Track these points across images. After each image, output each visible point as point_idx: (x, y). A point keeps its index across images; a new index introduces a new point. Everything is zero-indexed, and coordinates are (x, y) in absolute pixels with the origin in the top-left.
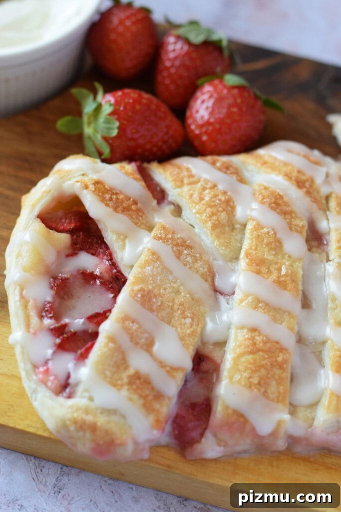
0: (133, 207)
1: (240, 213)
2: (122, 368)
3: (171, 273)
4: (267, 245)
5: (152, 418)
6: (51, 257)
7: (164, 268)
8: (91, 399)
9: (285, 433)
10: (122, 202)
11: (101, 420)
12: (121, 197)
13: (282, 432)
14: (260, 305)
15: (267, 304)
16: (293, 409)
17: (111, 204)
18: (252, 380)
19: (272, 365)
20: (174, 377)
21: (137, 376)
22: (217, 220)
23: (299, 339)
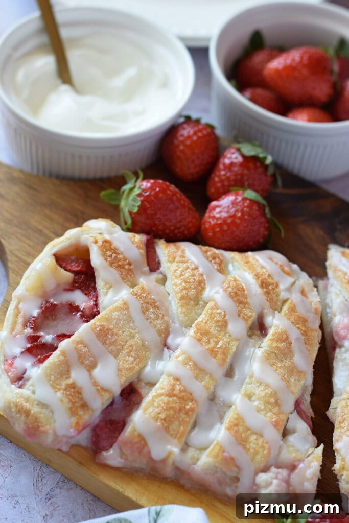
0: (127, 267)
1: (208, 293)
2: (64, 377)
3: (133, 322)
4: (216, 322)
5: (74, 420)
6: (51, 285)
7: (130, 316)
8: (34, 392)
9: (173, 463)
10: (120, 260)
11: (35, 410)
12: (120, 256)
13: (170, 461)
14: (190, 363)
15: (195, 364)
16: (186, 447)
17: (109, 259)
18: (160, 415)
19: (180, 410)
20: (101, 395)
21: (73, 386)
22: (187, 294)
23: (213, 398)
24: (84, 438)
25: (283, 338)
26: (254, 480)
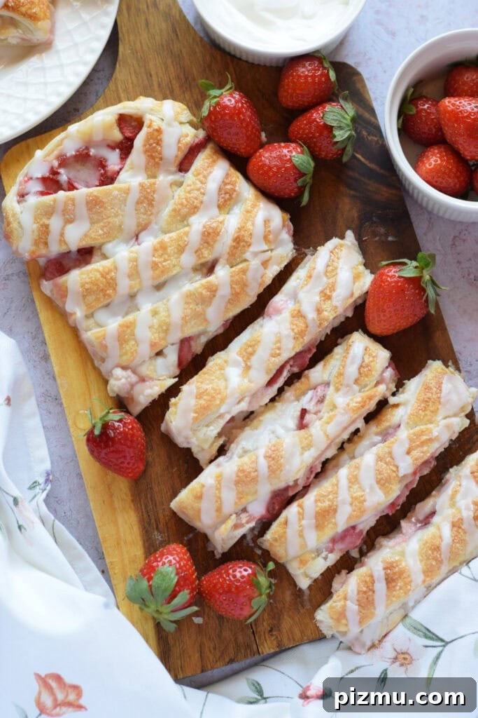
1: (195, 219)
2: (47, 217)
3: (125, 206)
4: (179, 245)
5: (33, 248)
6: (98, 137)
7: (125, 200)
8: (21, 213)
9: (74, 321)
10: (156, 151)
11: (14, 225)
12: (159, 149)
13: (74, 318)
14: (134, 263)
15: (137, 266)
16: (89, 316)
17: (148, 146)
18: (86, 285)
19: (102, 290)
20: (60, 245)
21: (47, 226)
22: (180, 210)
23: (132, 297)
26: (113, 368)
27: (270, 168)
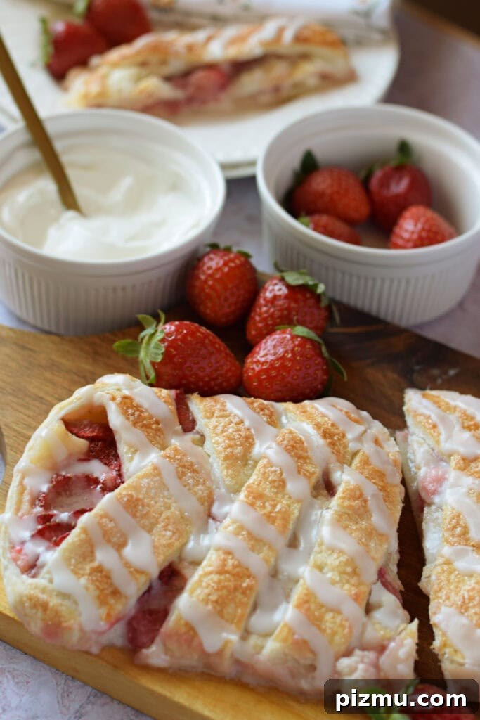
0: (154, 426)
1: (258, 449)
2: (88, 560)
3: (168, 490)
4: (274, 481)
5: (103, 611)
6: (62, 455)
7: (164, 484)
8: (51, 581)
9: (232, 655)
10: (145, 419)
11: (54, 602)
12: (145, 414)
13: (228, 653)
14: (244, 533)
15: (249, 533)
16: (246, 634)
17: (132, 418)
18: (211, 597)
19: (236, 589)
20: (136, 579)
21: (99, 569)
22: (232, 452)
23: (274, 574)
24: (117, 635)
25: (356, 494)
26: (335, 666)
27: (283, 358)
